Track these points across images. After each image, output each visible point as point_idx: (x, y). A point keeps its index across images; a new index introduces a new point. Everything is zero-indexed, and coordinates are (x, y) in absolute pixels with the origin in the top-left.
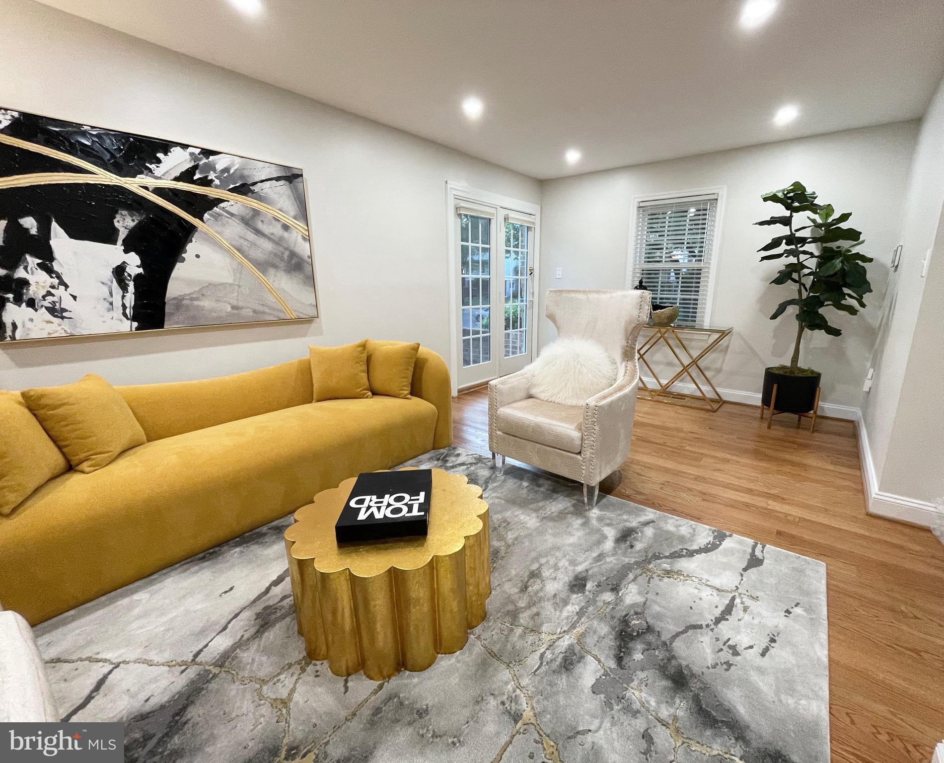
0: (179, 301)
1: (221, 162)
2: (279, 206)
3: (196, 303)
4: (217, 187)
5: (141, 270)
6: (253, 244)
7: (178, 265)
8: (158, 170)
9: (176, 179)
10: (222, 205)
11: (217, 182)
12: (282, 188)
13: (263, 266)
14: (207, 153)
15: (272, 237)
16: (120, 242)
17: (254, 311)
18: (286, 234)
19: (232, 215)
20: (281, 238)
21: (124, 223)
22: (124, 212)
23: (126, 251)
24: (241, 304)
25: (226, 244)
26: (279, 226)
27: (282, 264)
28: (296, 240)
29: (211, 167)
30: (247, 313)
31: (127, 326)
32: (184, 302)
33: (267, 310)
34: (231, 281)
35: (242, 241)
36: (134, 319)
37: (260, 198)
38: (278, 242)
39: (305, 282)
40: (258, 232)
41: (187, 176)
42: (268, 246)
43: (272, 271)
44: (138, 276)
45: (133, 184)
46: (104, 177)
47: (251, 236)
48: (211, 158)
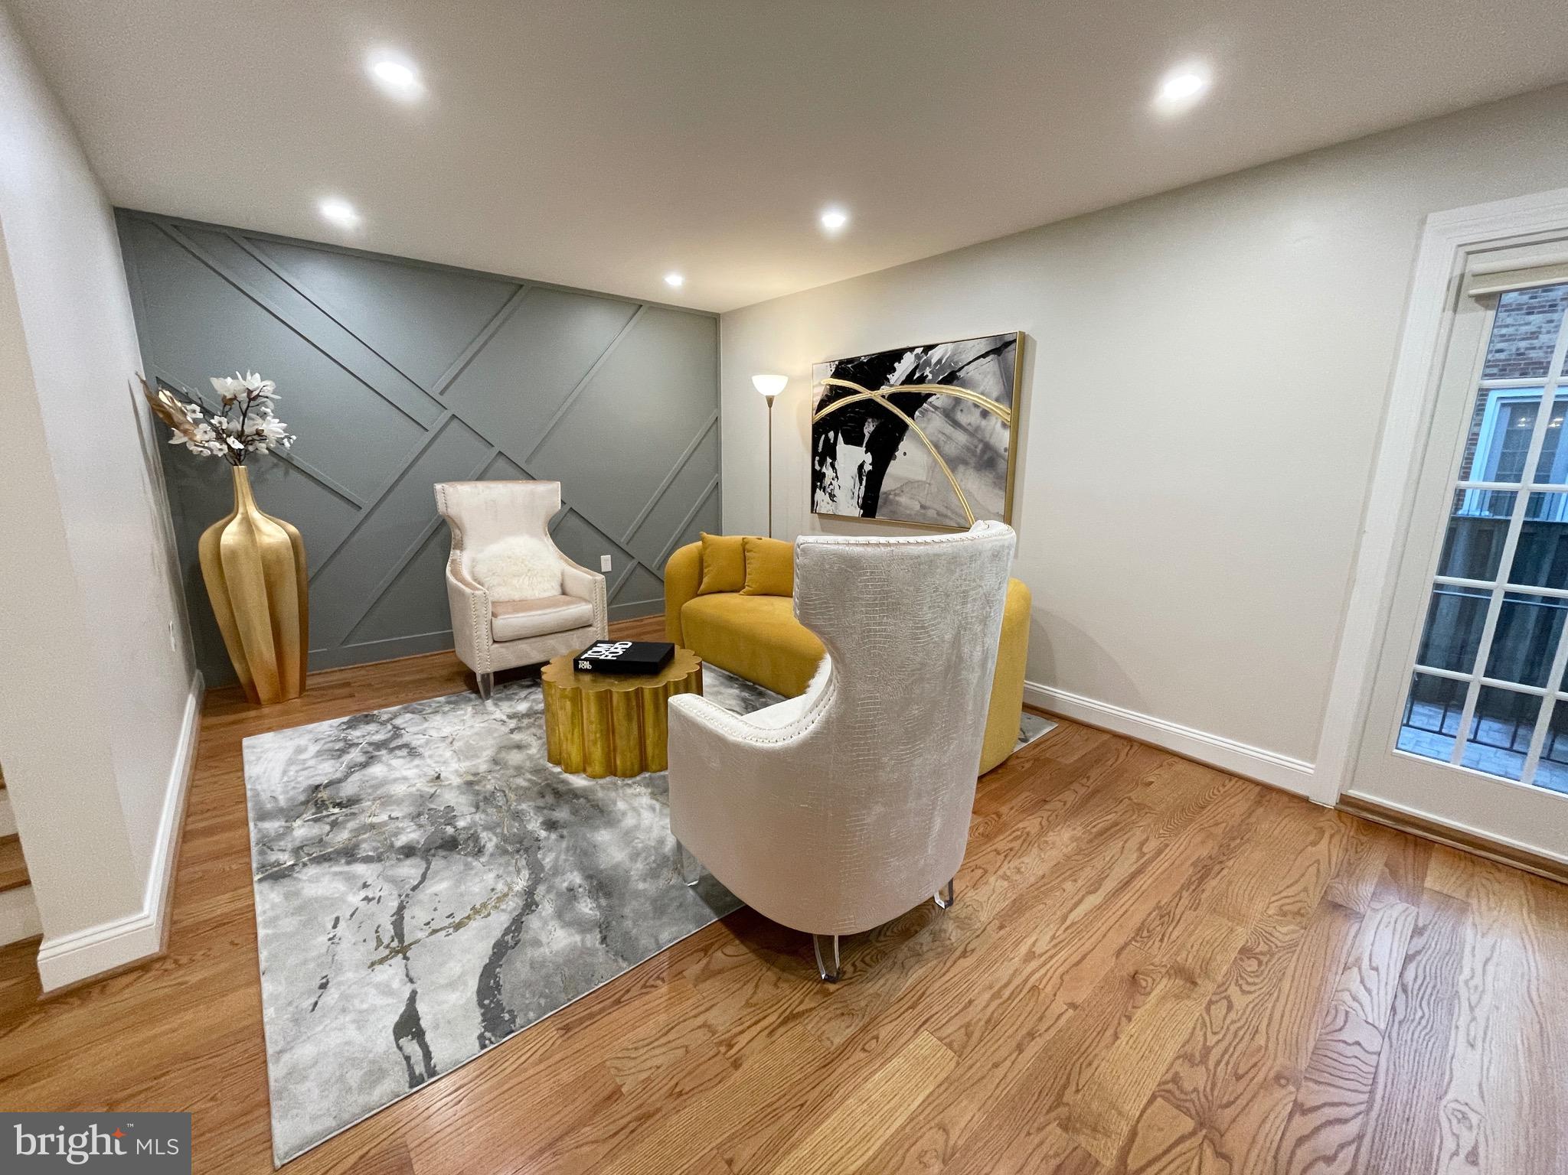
0: (887, 494)
1: (935, 355)
2: (982, 388)
3: (897, 498)
4: (930, 382)
5: (871, 468)
6: (949, 438)
7: (892, 463)
8: (893, 378)
9: (903, 383)
10: (930, 400)
11: (930, 377)
12: (990, 364)
13: (954, 463)
14: (928, 348)
15: (969, 428)
16: (864, 445)
17: (938, 514)
18: (984, 423)
19: (936, 408)
20: (978, 429)
21: (869, 428)
22: (870, 420)
23: (866, 452)
24: (928, 504)
25: (926, 441)
26: (977, 412)
27: (972, 461)
28: (994, 429)
29: (928, 363)
30: (931, 513)
31: (857, 512)
32: (891, 497)
33: (949, 514)
34: (924, 479)
35: (940, 436)
36: (861, 508)
37: (964, 384)
38: (973, 432)
39: (995, 483)
40: (956, 424)
41: (909, 380)
42: (961, 438)
43: (961, 468)
44: (869, 471)
45: (879, 395)
46: (865, 394)
47: (949, 429)
48: (930, 353)
